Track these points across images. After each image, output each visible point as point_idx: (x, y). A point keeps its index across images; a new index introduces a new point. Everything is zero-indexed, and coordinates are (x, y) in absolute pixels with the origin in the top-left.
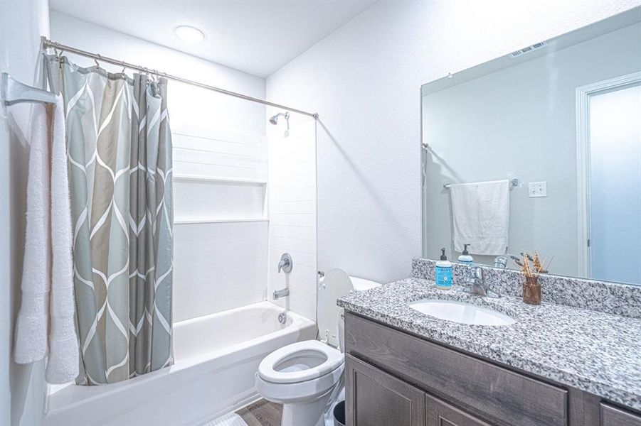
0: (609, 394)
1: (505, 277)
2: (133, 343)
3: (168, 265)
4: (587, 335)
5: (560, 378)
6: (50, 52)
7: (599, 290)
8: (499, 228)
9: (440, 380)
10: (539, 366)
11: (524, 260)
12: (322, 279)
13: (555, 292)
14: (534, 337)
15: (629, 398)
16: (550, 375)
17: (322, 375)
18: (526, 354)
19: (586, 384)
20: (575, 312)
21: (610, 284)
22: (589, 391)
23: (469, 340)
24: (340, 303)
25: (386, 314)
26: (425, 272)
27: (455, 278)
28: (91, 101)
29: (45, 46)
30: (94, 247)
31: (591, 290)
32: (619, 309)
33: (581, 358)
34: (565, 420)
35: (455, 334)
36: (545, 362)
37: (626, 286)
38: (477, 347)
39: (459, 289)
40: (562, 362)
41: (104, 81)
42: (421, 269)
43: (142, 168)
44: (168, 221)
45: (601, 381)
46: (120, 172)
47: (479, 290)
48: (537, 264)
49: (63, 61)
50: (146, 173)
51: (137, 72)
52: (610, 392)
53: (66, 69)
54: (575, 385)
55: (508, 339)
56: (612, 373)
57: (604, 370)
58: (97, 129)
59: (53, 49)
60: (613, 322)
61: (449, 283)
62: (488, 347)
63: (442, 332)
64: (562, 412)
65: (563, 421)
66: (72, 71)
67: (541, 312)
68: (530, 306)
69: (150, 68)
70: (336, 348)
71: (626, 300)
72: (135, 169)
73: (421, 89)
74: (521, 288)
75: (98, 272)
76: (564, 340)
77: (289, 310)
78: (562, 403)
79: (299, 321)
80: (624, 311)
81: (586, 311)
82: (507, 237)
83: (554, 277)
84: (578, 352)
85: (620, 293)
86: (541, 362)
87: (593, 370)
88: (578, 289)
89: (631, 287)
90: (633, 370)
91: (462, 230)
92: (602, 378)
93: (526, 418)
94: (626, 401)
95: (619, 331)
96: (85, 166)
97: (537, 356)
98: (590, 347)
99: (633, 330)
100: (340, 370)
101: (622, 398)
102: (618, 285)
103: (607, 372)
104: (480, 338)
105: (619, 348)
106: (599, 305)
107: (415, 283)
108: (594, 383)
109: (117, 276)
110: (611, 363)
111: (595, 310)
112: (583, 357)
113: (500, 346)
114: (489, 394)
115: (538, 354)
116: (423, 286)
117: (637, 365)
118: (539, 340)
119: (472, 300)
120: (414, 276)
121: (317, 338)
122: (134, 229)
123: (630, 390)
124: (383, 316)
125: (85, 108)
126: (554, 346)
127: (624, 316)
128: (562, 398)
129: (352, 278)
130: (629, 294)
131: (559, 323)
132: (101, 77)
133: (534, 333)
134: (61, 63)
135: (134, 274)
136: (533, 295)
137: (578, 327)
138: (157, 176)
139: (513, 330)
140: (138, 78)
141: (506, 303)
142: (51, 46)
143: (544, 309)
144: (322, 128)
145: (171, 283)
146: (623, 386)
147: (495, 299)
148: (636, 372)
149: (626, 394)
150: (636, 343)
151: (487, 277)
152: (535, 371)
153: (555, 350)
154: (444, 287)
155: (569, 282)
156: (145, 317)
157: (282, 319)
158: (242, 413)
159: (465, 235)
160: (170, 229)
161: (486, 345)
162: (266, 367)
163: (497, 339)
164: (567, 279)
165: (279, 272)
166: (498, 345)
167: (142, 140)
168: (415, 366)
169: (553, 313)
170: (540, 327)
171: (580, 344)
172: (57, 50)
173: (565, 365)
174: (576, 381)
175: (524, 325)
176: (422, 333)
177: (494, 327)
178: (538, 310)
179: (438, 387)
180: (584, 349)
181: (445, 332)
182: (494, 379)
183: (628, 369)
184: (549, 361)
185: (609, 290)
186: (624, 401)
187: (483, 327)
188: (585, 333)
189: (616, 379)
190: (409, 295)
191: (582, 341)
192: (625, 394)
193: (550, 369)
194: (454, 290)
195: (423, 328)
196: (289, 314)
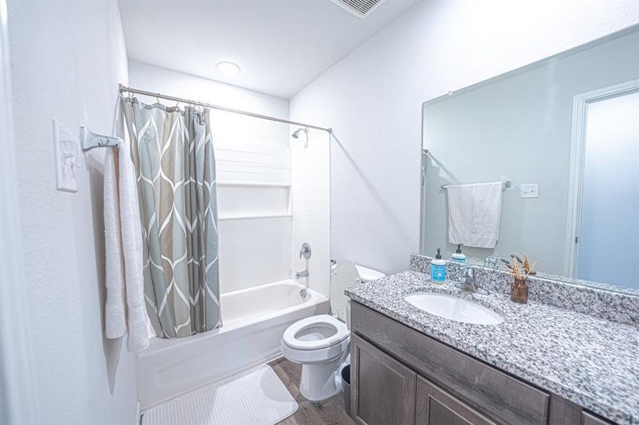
0: (592, 406)
1: (494, 277)
2: (193, 310)
3: (215, 255)
4: (572, 340)
5: (543, 384)
6: (126, 95)
7: (587, 295)
8: (491, 225)
9: (429, 366)
10: (524, 370)
11: (514, 262)
12: (334, 267)
13: (542, 293)
14: (519, 339)
15: (614, 414)
16: (533, 380)
17: (333, 345)
18: (511, 358)
19: (569, 394)
20: (561, 313)
21: (599, 291)
22: (571, 400)
23: (458, 339)
24: (347, 293)
25: (386, 307)
26: (421, 267)
27: (448, 274)
28: (155, 130)
29: (121, 91)
30: (163, 241)
31: (578, 294)
32: (606, 314)
33: (565, 366)
34: (546, 418)
35: (446, 332)
36: (529, 367)
37: (616, 294)
38: (465, 346)
39: (451, 284)
40: (546, 369)
41: (164, 114)
42: (418, 264)
43: (193, 181)
44: (213, 221)
45: (585, 393)
46: (178, 184)
47: (470, 287)
48: (526, 266)
49: (134, 101)
50: (196, 184)
51: (187, 105)
52: (594, 405)
53: (136, 106)
54: (558, 392)
55: (495, 340)
56: (597, 385)
57: (589, 381)
58: (161, 151)
59: (127, 92)
60: (599, 327)
61: (442, 279)
62: (475, 347)
63: (434, 329)
64: (543, 411)
65: (543, 419)
66: (141, 108)
67: (527, 311)
68: (517, 305)
69: (197, 100)
70: (344, 323)
71: (615, 306)
72: (188, 182)
73: (423, 106)
74: (509, 287)
75: (166, 258)
76: (548, 345)
77: (308, 287)
78: (543, 404)
79: (316, 297)
80: (611, 316)
81: (572, 313)
82: (498, 232)
83: (541, 279)
84: (563, 358)
85: (609, 300)
86: (526, 367)
87: (577, 380)
88: (565, 292)
89: (621, 295)
90: (619, 384)
91: (456, 224)
92: (586, 389)
93: (507, 410)
94: (611, 416)
95: (606, 337)
96: (152, 180)
97: (522, 360)
98: (575, 353)
99: (620, 337)
100: (347, 341)
101: (606, 412)
102: (607, 292)
103: (592, 383)
104: (468, 337)
105: (605, 357)
106: (585, 308)
107: (413, 276)
108: (577, 394)
109: (179, 262)
110: (596, 373)
111: (581, 312)
112: (567, 364)
113: (487, 346)
114: (474, 385)
115: (523, 358)
116: (419, 279)
117: (623, 377)
118: (524, 343)
119: (462, 296)
120: (412, 269)
121: (330, 313)
122: (189, 227)
123: (615, 407)
124: (383, 308)
125: (150, 136)
126: (538, 350)
127: (611, 321)
128: (544, 399)
129: (358, 267)
130: (618, 302)
131: (545, 325)
132: (162, 111)
133: (520, 335)
134: (133, 103)
135: (191, 261)
136: (520, 294)
137: (563, 330)
138: (204, 187)
139: (500, 330)
140: (188, 110)
141: (494, 301)
142: (125, 91)
143: (530, 308)
144: (335, 140)
145: (218, 268)
146: (609, 401)
147: (484, 296)
148: (622, 386)
149: (611, 410)
150: (623, 352)
151: (478, 275)
152: (519, 374)
153: (539, 354)
154: (438, 282)
155: (557, 286)
156: (200, 292)
157: (303, 294)
158: (272, 364)
159: (459, 230)
160: (215, 227)
161: (474, 345)
162: (289, 336)
163: (484, 339)
164: (555, 282)
165: (301, 257)
166: (485, 346)
167: (192, 159)
168: (409, 352)
169: (539, 314)
170: (526, 328)
171: (565, 349)
172: (130, 93)
173: (549, 372)
174: (559, 390)
175: (511, 325)
176: (416, 327)
177: (482, 325)
178: (525, 309)
179: (428, 371)
180: (568, 355)
181: (436, 328)
182: (479, 374)
183: (613, 381)
184: (533, 366)
185: (597, 296)
186: (608, 415)
187: (471, 325)
188: (570, 338)
189: (602, 392)
190: (407, 288)
191: (567, 346)
192: (609, 409)
193: (534, 375)
194: (447, 285)
195: (417, 323)
196: (309, 290)
